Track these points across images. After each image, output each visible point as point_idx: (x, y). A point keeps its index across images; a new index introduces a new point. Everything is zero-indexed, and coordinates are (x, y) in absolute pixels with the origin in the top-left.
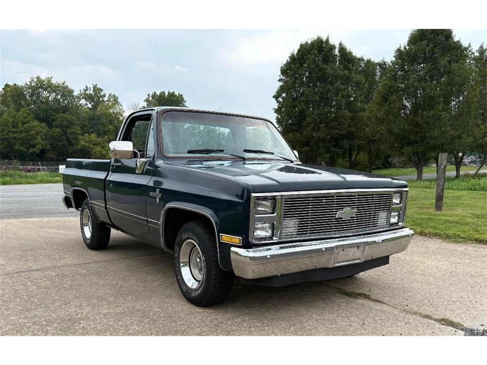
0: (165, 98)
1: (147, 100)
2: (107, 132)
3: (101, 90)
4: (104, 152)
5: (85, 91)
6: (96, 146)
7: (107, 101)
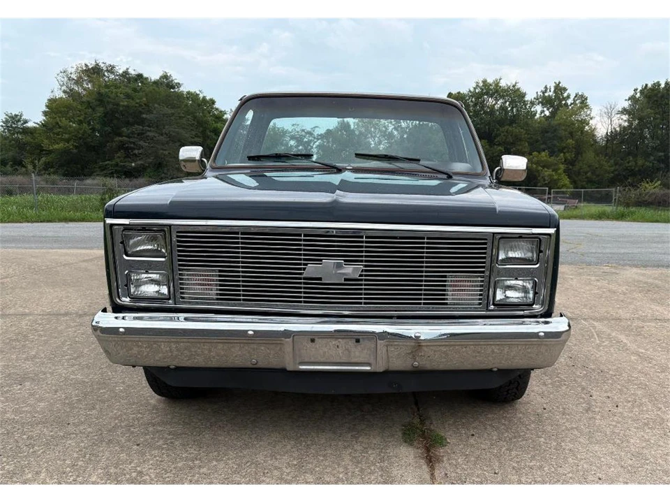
0: (659, 92)
1: (632, 98)
2: (564, 148)
3: (565, 89)
4: (556, 177)
5: (543, 93)
6: (546, 169)
7: (572, 104)
